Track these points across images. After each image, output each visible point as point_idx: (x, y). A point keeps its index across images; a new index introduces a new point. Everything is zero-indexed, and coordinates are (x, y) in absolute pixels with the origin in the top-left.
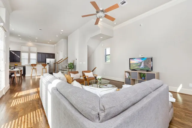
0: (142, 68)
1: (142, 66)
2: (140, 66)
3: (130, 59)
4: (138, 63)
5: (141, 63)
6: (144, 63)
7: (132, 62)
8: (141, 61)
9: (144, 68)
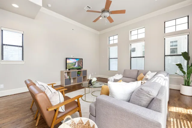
0: (76, 67)
1: (76, 65)
2: (75, 65)
3: (66, 58)
4: (73, 63)
5: (75, 62)
6: (78, 63)
7: (68, 61)
8: (75, 61)
9: (78, 67)
